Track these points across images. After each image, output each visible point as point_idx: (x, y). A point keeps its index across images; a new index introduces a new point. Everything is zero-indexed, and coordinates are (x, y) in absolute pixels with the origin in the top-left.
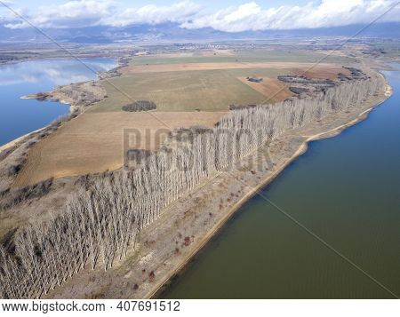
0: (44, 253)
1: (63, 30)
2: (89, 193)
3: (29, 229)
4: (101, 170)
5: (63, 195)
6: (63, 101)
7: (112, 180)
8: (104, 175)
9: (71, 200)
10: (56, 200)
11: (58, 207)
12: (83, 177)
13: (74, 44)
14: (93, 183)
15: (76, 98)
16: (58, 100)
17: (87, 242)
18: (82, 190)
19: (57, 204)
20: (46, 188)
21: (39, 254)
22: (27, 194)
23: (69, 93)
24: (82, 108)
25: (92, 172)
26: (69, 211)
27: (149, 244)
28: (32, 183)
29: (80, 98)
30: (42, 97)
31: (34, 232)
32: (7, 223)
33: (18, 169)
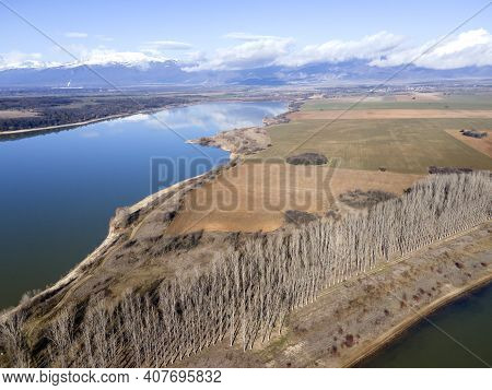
0: (185, 313)
1: (236, 72)
2: (237, 254)
3: (173, 281)
4: (255, 230)
5: (211, 251)
6: (224, 148)
7: (264, 244)
8: (256, 236)
9: (219, 258)
10: (203, 256)
11: (204, 264)
12: (234, 234)
13: (243, 87)
14: (244, 243)
15: (237, 145)
16: (219, 146)
17: (228, 311)
18: (230, 249)
19: (204, 260)
20: (196, 240)
21: (179, 312)
22: (177, 244)
23: (231, 139)
24: (243, 157)
25: (244, 229)
26: (214, 271)
27: (299, 331)
28: (182, 233)
29: (242, 145)
30: (205, 142)
31: (178, 287)
32: (156, 271)
33: (172, 215)
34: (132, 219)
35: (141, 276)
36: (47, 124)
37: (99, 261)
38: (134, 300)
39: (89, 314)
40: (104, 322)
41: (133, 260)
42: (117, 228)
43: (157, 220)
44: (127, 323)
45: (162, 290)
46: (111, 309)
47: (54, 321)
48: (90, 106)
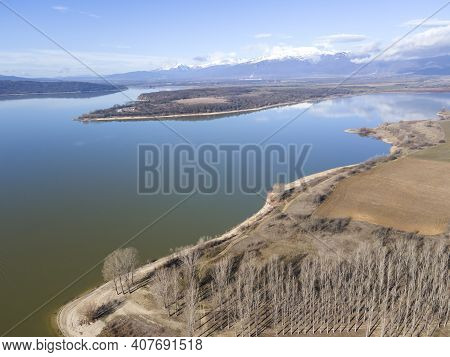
0: (322, 291)
1: (411, 61)
2: (385, 249)
3: (315, 259)
4: (410, 229)
5: (356, 241)
6: (385, 140)
7: (420, 247)
8: (411, 237)
9: (364, 250)
10: (347, 243)
11: (347, 251)
12: (383, 229)
13: (418, 77)
14: (394, 241)
15: (401, 138)
16: (380, 138)
18: (378, 243)
19: (348, 247)
20: (342, 226)
21: (317, 289)
22: (323, 226)
23: (394, 132)
24: (405, 150)
25: (396, 226)
26: (357, 259)
28: (330, 217)
29: (406, 138)
30: (365, 132)
31: (319, 265)
32: (301, 246)
33: (322, 199)
34: (286, 196)
35: (287, 247)
36: (231, 108)
37: (255, 226)
38: (279, 266)
39: (242, 267)
40: (253, 278)
41: (282, 231)
42: (272, 201)
43: (307, 200)
44: (270, 284)
45: (304, 265)
46: (260, 268)
47: (217, 264)
48: (264, 95)
